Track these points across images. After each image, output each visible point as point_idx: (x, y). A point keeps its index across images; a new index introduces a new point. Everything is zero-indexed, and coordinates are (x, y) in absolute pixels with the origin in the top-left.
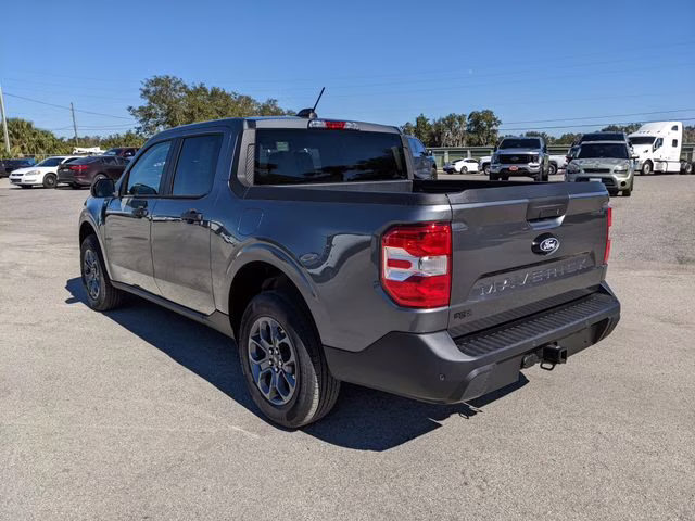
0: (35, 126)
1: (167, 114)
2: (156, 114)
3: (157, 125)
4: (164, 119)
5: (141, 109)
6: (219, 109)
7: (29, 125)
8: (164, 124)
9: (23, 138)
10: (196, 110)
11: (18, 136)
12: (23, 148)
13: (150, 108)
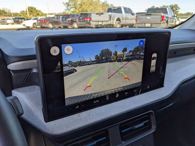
0: (36, 9)
1: (74, 5)
2: (71, 5)
3: (71, 8)
4: (73, 6)
5: (67, 3)
6: (90, 3)
7: (35, 9)
8: (73, 8)
9: (33, 12)
10: (83, 3)
11: (32, 12)
12: (33, 15)
13: (69, 2)
